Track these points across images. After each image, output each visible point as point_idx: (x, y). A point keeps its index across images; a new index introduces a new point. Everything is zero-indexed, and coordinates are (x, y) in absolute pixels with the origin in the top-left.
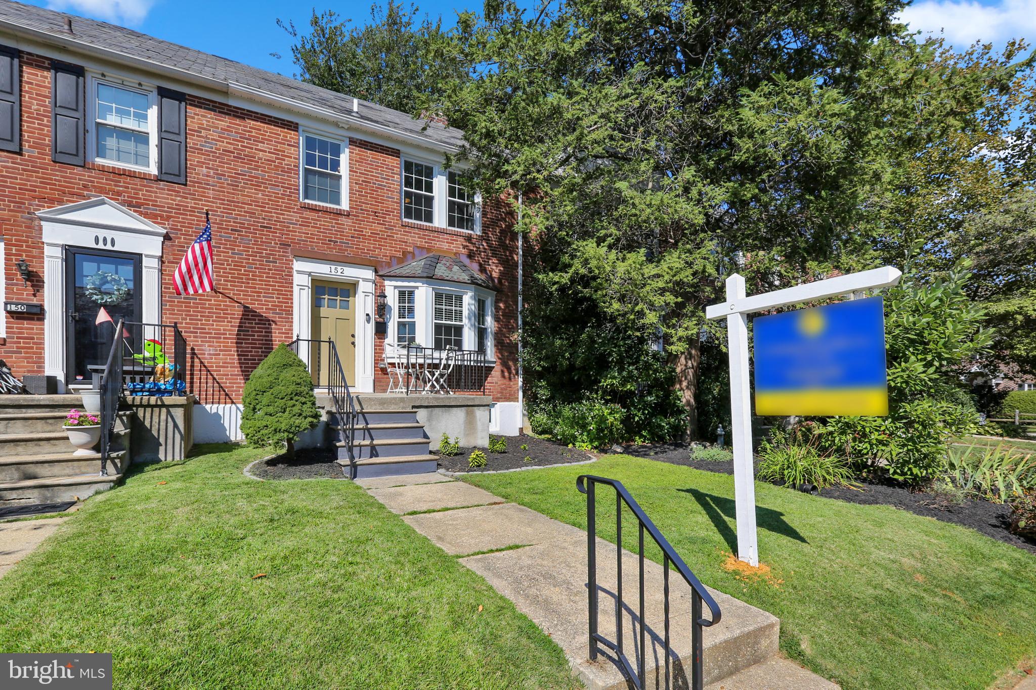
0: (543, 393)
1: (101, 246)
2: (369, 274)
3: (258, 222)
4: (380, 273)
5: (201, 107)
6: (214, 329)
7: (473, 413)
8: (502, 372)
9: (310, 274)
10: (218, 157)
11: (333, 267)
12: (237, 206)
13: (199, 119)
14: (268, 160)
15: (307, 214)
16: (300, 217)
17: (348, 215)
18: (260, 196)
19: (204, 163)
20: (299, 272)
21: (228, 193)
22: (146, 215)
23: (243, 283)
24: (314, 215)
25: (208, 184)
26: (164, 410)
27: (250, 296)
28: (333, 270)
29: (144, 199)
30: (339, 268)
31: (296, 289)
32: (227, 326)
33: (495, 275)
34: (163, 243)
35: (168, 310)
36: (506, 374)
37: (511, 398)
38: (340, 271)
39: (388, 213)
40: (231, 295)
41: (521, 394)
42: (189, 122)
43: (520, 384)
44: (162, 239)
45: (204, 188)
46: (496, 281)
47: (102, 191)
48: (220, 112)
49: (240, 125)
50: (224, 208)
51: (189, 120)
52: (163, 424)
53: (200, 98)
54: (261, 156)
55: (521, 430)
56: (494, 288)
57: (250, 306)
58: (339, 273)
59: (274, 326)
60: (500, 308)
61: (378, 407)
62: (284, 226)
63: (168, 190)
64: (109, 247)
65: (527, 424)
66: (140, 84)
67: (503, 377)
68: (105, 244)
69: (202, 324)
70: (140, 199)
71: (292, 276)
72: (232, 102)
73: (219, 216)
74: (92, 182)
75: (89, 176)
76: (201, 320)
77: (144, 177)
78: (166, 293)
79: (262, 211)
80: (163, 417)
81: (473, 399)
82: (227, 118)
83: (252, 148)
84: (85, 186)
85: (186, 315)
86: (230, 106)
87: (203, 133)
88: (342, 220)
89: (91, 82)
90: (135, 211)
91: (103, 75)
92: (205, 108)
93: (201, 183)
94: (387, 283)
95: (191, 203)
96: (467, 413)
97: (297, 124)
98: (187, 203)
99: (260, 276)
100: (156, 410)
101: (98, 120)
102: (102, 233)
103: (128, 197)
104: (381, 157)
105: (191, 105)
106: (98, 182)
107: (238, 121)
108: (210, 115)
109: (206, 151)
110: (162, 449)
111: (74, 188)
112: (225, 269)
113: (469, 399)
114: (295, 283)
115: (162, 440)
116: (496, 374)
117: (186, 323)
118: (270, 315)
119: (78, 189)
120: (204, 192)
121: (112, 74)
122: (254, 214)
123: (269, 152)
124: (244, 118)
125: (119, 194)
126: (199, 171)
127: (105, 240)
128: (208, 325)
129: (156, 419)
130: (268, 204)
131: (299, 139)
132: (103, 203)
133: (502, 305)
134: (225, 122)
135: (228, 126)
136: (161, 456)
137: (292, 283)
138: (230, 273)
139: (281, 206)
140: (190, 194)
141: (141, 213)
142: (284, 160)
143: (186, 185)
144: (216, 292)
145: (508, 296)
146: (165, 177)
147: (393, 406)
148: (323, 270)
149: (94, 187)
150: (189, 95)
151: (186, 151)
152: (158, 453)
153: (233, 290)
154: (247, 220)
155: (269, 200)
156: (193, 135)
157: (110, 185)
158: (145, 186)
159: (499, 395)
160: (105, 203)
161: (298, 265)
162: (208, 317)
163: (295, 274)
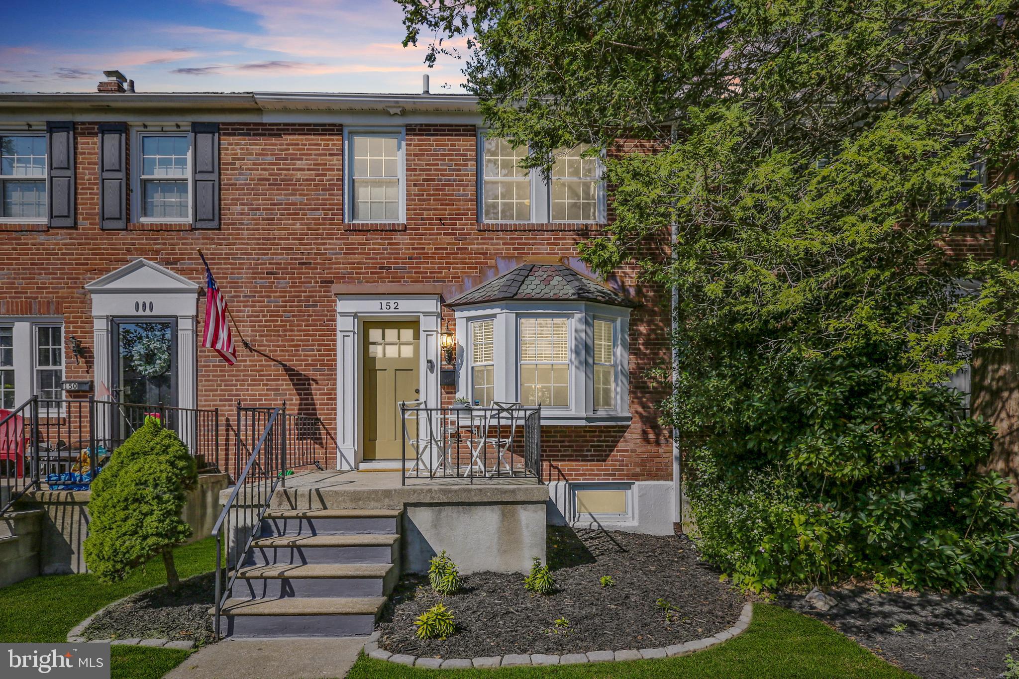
0: (707, 469)
1: (141, 312)
2: (432, 305)
3: (296, 259)
4: (448, 302)
5: (234, 135)
6: (249, 395)
7: (513, 514)
8: (645, 433)
9: (355, 315)
10: (253, 189)
11: (384, 302)
12: (273, 244)
13: (233, 149)
14: (307, 180)
15: (354, 238)
16: (345, 244)
17: (405, 229)
18: (298, 226)
19: (238, 200)
20: (344, 314)
21: (264, 229)
22: (182, 271)
23: (279, 336)
24: (360, 238)
25: (242, 224)
26: (77, 508)
27: (287, 351)
28: (384, 306)
29: (181, 254)
30: (392, 302)
31: (339, 336)
32: (263, 390)
33: (628, 282)
34: (198, 300)
35: (203, 376)
36: (652, 436)
37: (662, 474)
38: (393, 306)
39: (459, 216)
40: (267, 353)
41: (676, 468)
42: (223, 156)
43: (676, 452)
44: (196, 295)
45: (238, 229)
46: (632, 291)
47: (142, 252)
48: (254, 135)
49: (275, 145)
50: (259, 249)
51: (223, 152)
52: (75, 526)
53: (234, 124)
54: (299, 177)
55: (678, 526)
56: (627, 303)
57: (288, 363)
58: (392, 310)
59: (314, 386)
60: (640, 334)
61: (349, 504)
62: (326, 259)
63: (203, 239)
64: (148, 312)
65: (690, 518)
66: (178, 126)
67: (646, 440)
68: (144, 310)
69: (237, 390)
70: (176, 254)
71: (335, 320)
72: (266, 119)
73: (254, 259)
74: (134, 244)
75: (132, 239)
76: (236, 385)
77: (179, 229)
78: (201, 357)
79: (301, 244)
80: (76, 517)
81: (513, 491)
82: (262, 140)
83: (288, 170)
84: (128, 250)
85: (221, 381)
86: (265, 124)
87: (238, 164)
88: (398, 237)
89: (135, 137)
90: (172, 269)
91: (145, 126)
92: (240, 135)
93: (235, 224)
94: (457, 314)
95: (225, 249)
96: (504, 515)
97: (341, 125)
98: (222, 250)
99: (298, 326)
100: (69, 508)
101: (143, 177)
102: (141, 298)
103: (166, 254)
104: (447, 141)
105: (225, 134)
106: (139, 244)
107: (273, 140)
108: (244, 141)
109: (241, 185)
110: (74, 557)
111: (118, 254)
112: (261, 321)
113: (505, 492)
114: (339, 328)
115: (74, 547)
116: (633, 437)
117: (221, 390)
118: (310, 373)
119: (123, 254)
120: (239, 234)
121: (154, 122)
122: (292, 249)
123: (309, 170)
124: (280, 135)
125: (157, 252)
126: (234, 211)
127: (144, 304)
128: (242, 390)
129: (68, 520)
130: (307, 234)
131: (343, 145)
132: (141, 265)
133: (643, 329)
134: (258, 145)
135: (263, 150)
136: (74, 567)
137: (335, 330)
138: (265, 326)
139: (322, 234)
140: (224, 239)
141: (177, 270)
142: (325, 175)
143: (220, 229)
144: (251, 350)
145: (653, 313)
146: (198, 225)
147: (373, 504)
148: (371, 307)
149: (136, 249)
150: (224, 124)
151: (220, 189)
152: (69, 563)
153: (269, 346)
154: (282, 258)
155: (309, 229)
156: (227, 169)
157: (149, 244)
158: (181, 239)
159: (638, 470)
160: (144, 265)
161: (342, 306)
162: (243, 380)
163: (338, 317)
